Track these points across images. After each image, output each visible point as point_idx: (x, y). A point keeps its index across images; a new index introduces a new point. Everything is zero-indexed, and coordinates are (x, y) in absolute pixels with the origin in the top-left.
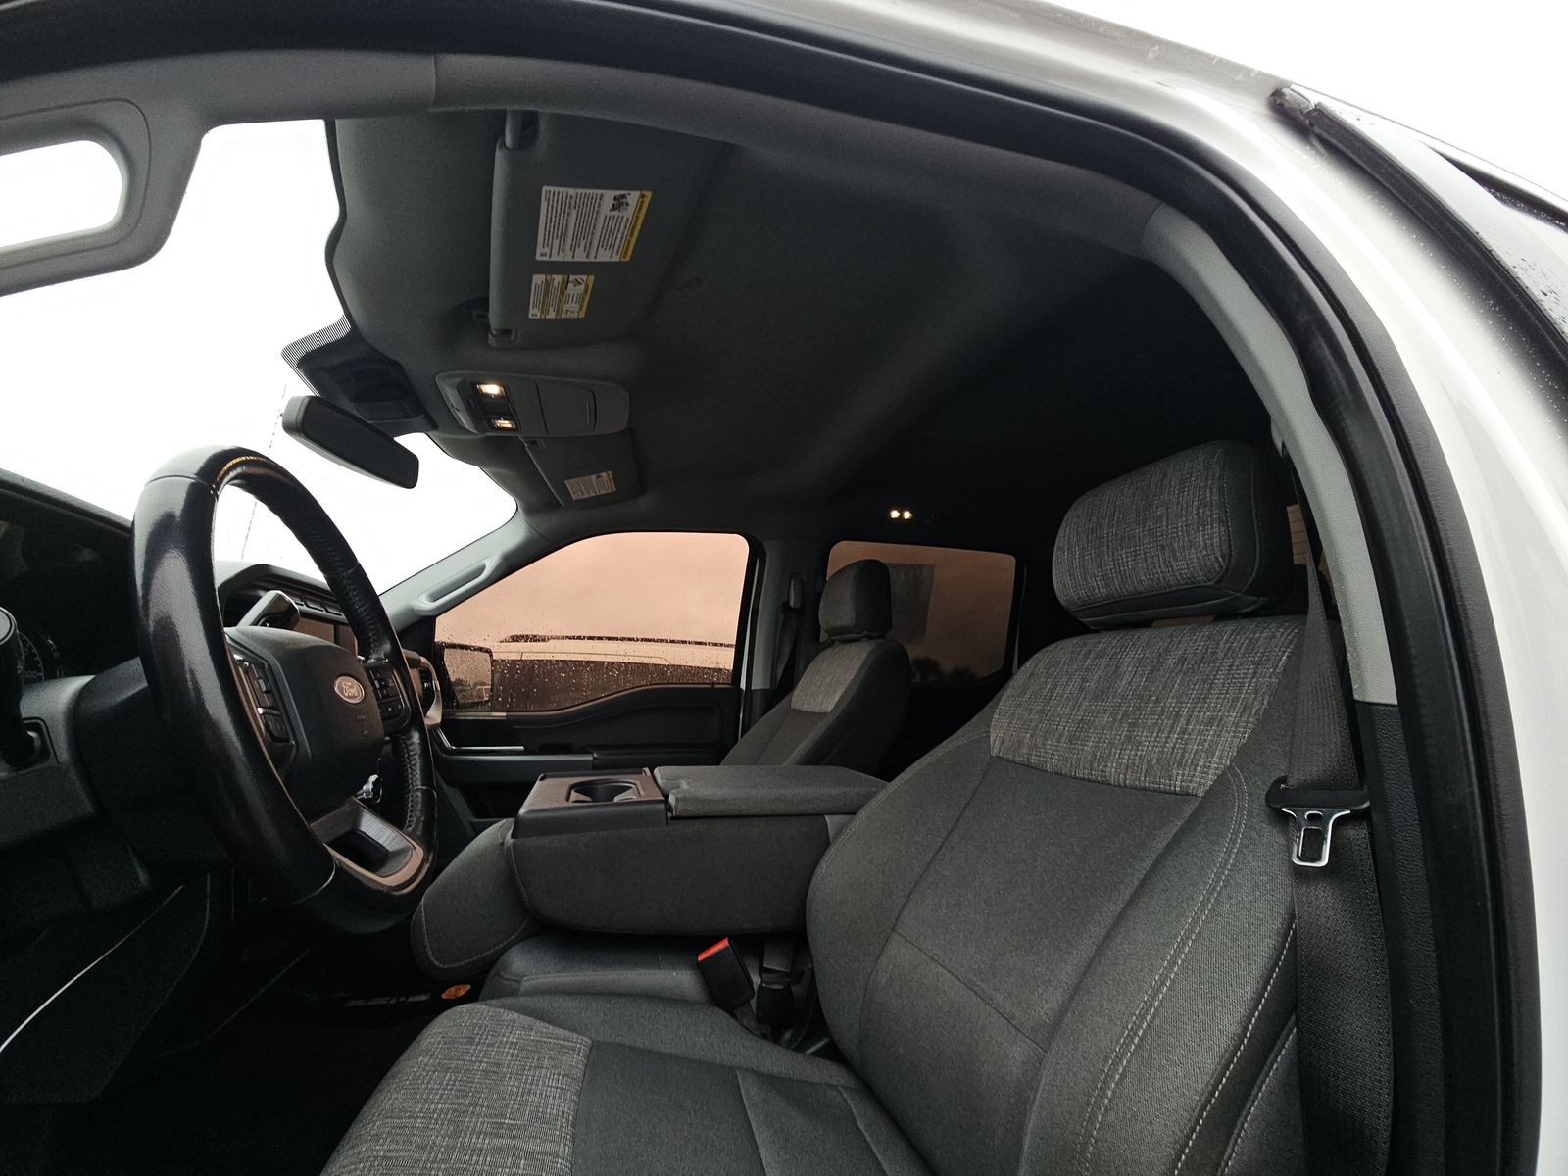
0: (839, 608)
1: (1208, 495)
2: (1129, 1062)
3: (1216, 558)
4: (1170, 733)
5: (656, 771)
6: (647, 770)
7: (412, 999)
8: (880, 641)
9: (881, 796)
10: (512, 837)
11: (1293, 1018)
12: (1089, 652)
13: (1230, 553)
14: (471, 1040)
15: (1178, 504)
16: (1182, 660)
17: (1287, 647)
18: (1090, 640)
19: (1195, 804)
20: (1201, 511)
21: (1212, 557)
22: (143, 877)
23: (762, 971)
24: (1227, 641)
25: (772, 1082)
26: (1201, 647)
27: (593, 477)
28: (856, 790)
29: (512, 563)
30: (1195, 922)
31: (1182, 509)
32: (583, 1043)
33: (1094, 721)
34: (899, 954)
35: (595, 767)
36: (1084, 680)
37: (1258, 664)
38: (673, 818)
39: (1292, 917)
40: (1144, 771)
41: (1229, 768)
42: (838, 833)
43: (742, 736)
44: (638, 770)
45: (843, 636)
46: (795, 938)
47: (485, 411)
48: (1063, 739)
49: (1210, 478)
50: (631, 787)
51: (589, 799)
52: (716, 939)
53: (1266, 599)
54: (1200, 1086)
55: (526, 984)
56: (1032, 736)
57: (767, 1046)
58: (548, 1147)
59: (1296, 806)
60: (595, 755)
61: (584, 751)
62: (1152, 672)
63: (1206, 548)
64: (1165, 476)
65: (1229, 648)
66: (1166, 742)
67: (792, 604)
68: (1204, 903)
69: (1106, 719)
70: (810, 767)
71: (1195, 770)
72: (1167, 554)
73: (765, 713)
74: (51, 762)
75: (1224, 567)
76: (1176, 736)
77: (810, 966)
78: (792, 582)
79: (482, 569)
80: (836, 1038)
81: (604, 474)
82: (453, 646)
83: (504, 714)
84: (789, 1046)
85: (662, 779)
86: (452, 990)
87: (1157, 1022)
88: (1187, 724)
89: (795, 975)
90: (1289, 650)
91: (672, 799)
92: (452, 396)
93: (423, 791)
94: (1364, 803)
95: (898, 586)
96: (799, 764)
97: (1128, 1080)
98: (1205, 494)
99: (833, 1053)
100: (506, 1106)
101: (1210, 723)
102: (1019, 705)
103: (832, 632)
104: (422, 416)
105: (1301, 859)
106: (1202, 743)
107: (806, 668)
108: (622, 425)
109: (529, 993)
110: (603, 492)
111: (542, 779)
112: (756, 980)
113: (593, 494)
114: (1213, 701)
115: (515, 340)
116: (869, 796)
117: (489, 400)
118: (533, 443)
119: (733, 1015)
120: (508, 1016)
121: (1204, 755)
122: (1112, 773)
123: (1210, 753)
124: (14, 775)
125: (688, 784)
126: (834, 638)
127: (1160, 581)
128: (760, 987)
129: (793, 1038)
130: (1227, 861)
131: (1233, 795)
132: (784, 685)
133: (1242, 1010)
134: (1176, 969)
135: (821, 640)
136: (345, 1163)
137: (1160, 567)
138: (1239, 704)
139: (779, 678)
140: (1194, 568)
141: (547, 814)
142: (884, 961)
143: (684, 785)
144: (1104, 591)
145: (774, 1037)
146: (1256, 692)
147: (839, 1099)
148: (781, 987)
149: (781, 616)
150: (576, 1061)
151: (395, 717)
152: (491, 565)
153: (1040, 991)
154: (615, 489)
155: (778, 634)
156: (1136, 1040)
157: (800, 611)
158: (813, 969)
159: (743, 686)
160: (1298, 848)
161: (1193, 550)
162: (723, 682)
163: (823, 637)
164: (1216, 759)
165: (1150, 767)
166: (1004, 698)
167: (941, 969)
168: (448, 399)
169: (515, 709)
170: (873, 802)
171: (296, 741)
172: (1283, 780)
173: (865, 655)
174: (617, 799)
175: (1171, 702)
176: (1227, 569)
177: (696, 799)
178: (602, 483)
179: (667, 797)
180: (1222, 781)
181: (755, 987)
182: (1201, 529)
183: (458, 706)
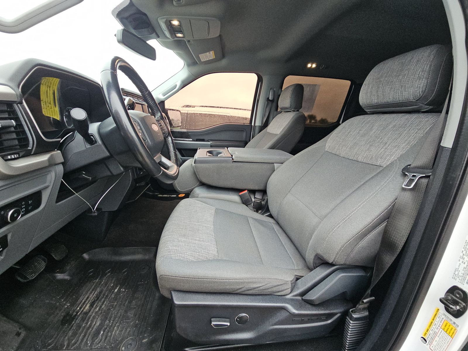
0: (285, 101)
1: (425, 67)
2: (341, 225)
3: (419, 92)
4: (382, 148)
5: (229, 148)
6: (226, 148)
7: (172, 196)
8: (297, 112)
9: (291, 160)
10: (194, 163)
11: (387, 220)
12: (364, 122)
13: (425, 91)
14: (190, 205)
15: (413, 70)
16: (394, 126)
17: (431, 125)
18: (366, 117)
19: (381, 169)
20: (420, 73)
21: (418, 91)
22: (122, 169)
23: (255, 198)
24: (412, 121)
25: (256, 220)
26: (402, 122)
27: (208, 53)
28: (284, 157)
29: (185, 84)
30: (369, 198)
31: (414, 72)
32: (214, 209)
33: (359, 143)
34: (290, 197)
35: (211, 146)
36: (360, 130)
37: (418, 130)
38: (234, 162)
39: (396, 199)
40: (370, 159)
41: (396, 160)
42: (278, 168)
43: (252, 139)
44: (224, 148)
45: (286, 110)
46: (264, 192)
47: (173, 30)
48: (348, 148)
49: (428, 61)
50: (222, 153)
51: (212, 155)
52: (244, 190)
53: (432, 107)
54: (356, 231)
55: (200, 196)
56: (339, 146)
57: (255, 213)
58: (209, 226)
59: (409, 172)
60: (211, 142)
61: (208, 141)
62: (383, 129)
63: (417, 87)
64: (413, 58)
65: (412, 123)
66: (379, 151)
67: (270, 99)
68: (373, 194)
69: (363, 143)
70: (271, 150)
71: (385, 160)
72: (403, 89)
73: (259, 133)
74: (98, 144)
75: (421, 95)
76: (383, 150)
77: (267, 198)
78: (271, 91)
79: (176, 86)
80: (271, 213)
81: (211, 52)
82: (170, 110)
83: (186, 130)
84: (260, 213)
85: (230, 151)
86: (181, 195)
87: (351, 217)
88: (388, 147)
89: (263, 200)
90: (431, 126)
91: (233, 157)
92: (163, 26)
93: (174, 152)
94: (430, 173)
95: (306, 92)
96: (268, 149)
97: (339, 228)
98: (424, 67)
99: (271, 216)
100: (199, 218)
101: (395, 147)
102: (337, 137)
103: (281, 109)
104: (155, 33)
105: (405, 186)
106: (390, 152)
107: (272, 120)
108: (218, 35)
109: (202, 198)
110: (211, 58)
111: (199, 149)
112: (253, 200)
113: (208, 59)
114: (399, 140)
115: (182, 3)
116: (287, 159)
117: (175, 27)
118: (189, 41)
119: (247, 206)
120: (197, 202)
121: (389, 156)
122: (360, 159)
123: (392, 155)
124: (91, 146)
125: (237, 153)
126: (282, 110)
127: (397, 99)
128: (254, 201)
129: (261, 212)
130: (384, 185)
131: (394, 167)
132: (265, 125)
133: (374, 217)
134: (360, 207)
135: (278, 111)
136: (170, 224)
137: (398, 94)
138: (407, 142)
139: (264, 122)
140: (410, 95)
141: (202, 159)
142: (286, 199)
143: (236, 153)
144: (376, 101)
145: (257, 211)
146: (415, 138)
147: (271, 225)
148: (259, 202)
149: (266, 102)
150: (213, 211)
151: (165, 133)
152: (179, 84)
153: (324, 209)
154: (215, 57)
155: (265, 109)
156: (344, 221)
157: (272, 101)
158: (267, 199)
159: (253, 124)
160: (405, 183)
161: (412, 88)
162: (247, 122)
163: (279, 110)
164: (393, 157)
165: (372, 158)
166: (333, 134)
167: (299, 202)
168: (162, 27)
169: (189, 129)
170: (288, 161)
171: (147, 140)
172: (410, 165)
173: (292, 117)
174: (219, 155)
175: (386, 139)
176: (422, 96)
177: (239, 157)
178: (211, 55)
179: (232, 156)
180: (392, 164)
181: (253, 201)
182: (418, 81)
183: (174, 127)
